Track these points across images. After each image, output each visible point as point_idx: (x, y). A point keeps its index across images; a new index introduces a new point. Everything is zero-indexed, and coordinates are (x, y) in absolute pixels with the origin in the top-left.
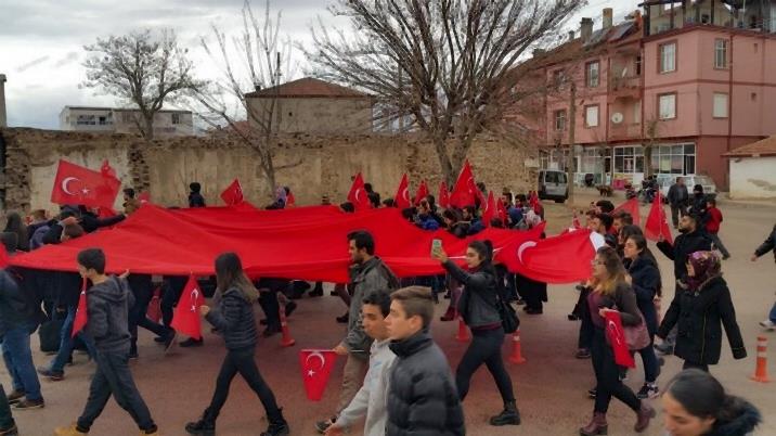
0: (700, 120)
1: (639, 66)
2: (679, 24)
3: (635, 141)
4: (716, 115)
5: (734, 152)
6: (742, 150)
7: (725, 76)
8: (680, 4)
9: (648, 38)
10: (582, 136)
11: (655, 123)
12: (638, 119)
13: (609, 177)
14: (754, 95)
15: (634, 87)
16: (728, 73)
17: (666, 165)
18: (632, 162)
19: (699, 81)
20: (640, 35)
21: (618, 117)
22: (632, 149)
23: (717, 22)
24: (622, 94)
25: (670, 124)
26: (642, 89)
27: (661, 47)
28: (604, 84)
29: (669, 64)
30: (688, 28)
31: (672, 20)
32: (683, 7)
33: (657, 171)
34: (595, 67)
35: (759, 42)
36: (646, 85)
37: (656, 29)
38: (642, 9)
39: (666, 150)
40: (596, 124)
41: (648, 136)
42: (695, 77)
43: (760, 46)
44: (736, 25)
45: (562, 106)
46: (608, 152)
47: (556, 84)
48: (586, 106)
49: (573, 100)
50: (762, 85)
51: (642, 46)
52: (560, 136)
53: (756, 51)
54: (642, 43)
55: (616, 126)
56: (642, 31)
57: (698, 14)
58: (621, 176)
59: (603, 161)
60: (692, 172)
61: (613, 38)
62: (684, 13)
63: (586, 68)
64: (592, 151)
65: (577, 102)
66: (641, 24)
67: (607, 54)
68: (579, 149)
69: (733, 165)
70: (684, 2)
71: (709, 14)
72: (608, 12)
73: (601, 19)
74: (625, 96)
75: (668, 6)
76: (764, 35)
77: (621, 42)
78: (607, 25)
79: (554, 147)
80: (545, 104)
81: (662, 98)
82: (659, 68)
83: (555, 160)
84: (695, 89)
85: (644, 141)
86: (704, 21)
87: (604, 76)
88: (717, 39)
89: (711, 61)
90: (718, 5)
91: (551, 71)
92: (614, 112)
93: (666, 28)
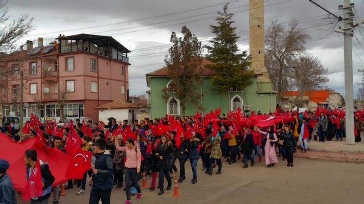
0: (85, 93)
1: (56, 66)
2: (75, 50)
3: (56, 101)
4: (92, 91)
5: (100, 107)
6: (104, 106)
7: (96, 75)
8: (75, 41)
9: (60, 54)
10: (27, 98)
11: (64, 94)
12: (56, 91)
13: (43, 119)
14: (107, 83)
15: (54, 76)
16: (96, 73)
17: (70, 113)
18: (54, 112)
19: (84, 76)
20: (57, 52)
21: (47, 90)
22: (54, 105)
23: (91, 51)
24: (48, 79)
25: (72, 94)
26: (58, 77)
27: (66, 59)
28: (39, 74)
29: (71, 67)
30: (78, 52)
31: (71, 48)
32: (77, 43)
33: (66, 116)
34: (34, 65)
35: (109, 62)
36: (60, 76)
37: (64, 51)
38: (57, 40)
39: (70, 106)
40: (35, 92)
41: (62, 100)
42: (83, 74)
43: (109, 64)
44: (99, 53)
45: (15, 83)
46: (42, 107)
47: (13, 71)
48: (30, 84)
49: (22, 80)
50: (110, 79)
51: (58, 58)
52: (16, 98)
53: (108, 65)
54: (58, 56)
55: (46, 94)
56: (57, 50)
57: (83, 47)
58: (49, 118)
59: (40, 111)
60: (83, 116)
61: (43, 52)
62: (77, 45)
63: (30, 65)
64: (34, 106)
65: (24, 81)
66: (57, 48)
67: (41, 59)
68: (27, 105)
69: (100, 113)
70: (76, 41)
71: (88, 47)
72: (41, 40)
73: (37, 42)
74: (50, 80)
75: (69, 41)
76: (110, 59)
77: (47, 55)
78: (40, 45)
79: (12, 104)
80: (7, 81)
81: (68, 82)
82: (66, 69)
83: (13, 110)
84: (83, 79)
85: (60, 101)
86: (86, 50)
87: (39, 69)
88: (91, 58)
89: (89, 68)
90: (91, 44)
91: (10, 65)
92: (45, 87)
93: (69, 51)
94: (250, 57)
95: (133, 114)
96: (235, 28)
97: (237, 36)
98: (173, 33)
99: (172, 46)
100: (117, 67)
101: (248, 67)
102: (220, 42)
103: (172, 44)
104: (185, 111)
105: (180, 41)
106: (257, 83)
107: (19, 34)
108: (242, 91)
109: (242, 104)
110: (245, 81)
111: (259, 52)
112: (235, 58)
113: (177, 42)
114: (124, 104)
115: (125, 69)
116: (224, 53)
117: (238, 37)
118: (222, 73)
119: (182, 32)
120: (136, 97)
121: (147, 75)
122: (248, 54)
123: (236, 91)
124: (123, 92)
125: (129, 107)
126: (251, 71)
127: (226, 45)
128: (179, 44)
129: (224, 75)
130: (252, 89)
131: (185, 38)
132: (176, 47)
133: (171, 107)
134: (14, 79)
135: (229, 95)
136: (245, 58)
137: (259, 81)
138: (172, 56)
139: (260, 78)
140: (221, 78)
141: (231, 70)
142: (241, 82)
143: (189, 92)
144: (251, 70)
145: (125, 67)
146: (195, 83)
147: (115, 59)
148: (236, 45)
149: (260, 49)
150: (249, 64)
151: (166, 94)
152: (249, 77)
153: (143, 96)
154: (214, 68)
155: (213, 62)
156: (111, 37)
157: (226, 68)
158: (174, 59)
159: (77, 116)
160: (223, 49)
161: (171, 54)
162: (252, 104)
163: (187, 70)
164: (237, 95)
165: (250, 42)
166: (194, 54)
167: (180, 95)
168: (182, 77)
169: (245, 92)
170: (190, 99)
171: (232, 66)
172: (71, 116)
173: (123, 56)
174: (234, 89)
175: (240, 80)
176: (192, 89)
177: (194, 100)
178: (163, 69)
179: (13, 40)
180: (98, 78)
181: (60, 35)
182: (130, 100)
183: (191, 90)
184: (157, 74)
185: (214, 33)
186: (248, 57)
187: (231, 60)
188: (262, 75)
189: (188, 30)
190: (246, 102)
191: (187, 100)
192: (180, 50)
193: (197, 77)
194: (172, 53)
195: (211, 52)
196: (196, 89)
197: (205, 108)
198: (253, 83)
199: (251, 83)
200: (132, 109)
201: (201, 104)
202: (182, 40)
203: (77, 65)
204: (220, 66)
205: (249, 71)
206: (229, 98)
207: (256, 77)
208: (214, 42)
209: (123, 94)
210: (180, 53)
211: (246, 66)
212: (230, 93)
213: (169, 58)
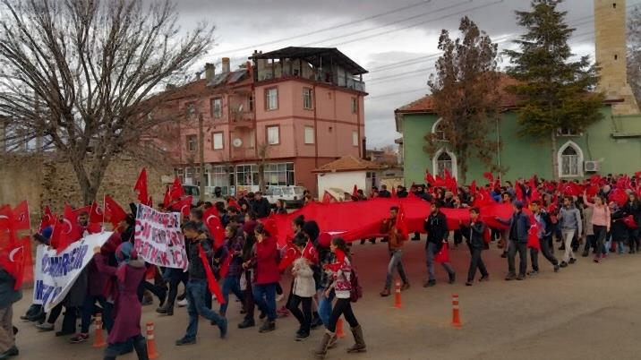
0: (296, 146)
1: (251, 104)
2: (278, 75)
3: (251, 161)
4: (307, 142)
5: (320, 169)
6: (325, 167)
7: (311, 115)
8: (278, 60)
9: (256, 83)
10: (210, 157)
11: (265, 148)
12: (253, 145)
13: (233, 189)
14: (330, 128)
15: (249, 120)
16: (313, 113)
17: (274, 179)
18: (250, 177)
19: (295, 117)
20: (251, 81)
21: (238, 142)
22: (249, 167)
23: (304, 76)
24: (241, 124)
25: (275, 148)
26: (255, 121)
27: (266, 91)
28: (226, 116)
29: (273, 103)
30: (284, 79)
31: (273, 72)
32: (281, 62)
33: (268, 184)
34: (218, 102)
35: (332, 92)
36: (258, 118)
37: (263, 77)
38: (251, 61)
39: (273, 168)
40: (221, 147)
41: (261, 158)
42: (291, 115)
43: (332, 95)
44: (316, 79)
45: (192, 132)
46: (231, 169)
47: (187, 114)
48: (213, 133)
49: (201, 127)
50: (335, 121)
51: (253, 89)
52: (193, 156)
53: (330, 98)
54: (253, 87)
55: (237, 149)
56: (252, 78)
57: (291, 69)
58: (242, 188)
59: (228, 176)
60: (293, 184)
61: (231, 81)
62: (282, 67)
63: (211, 104)
64: (219, 169)
65: (205, 130)
66: (251, 72)
67: (227, 93)
68: (209, 167)
69: (319, 177)
70: (281, 59)
71: (298, 69)
72: (226, 61)
73: (221, 66)
74: (243, 127)
75: (270, 61)
76: (335, 87)
77: (237, 85)
78: (226, 70)
79: (188, 165)
80: (178, 130)
81: (269, 129)
82: (266, 107)
83: (189, 176)
84: (292, 123)
85: (258, 161)
86: (296, 74)
87: (226, 109)
88: (304, 88)
89: (301, 103)
90: (304, 63)
91: (182, 103)
92: (235, 138)
93: (270, 77)
94: (597, 68)
95: (374, 180)
96: (564, 13)
97: (568, 28)
98: (444, 31)
99: (442, 55)
100: (345, 100)
101: (593, 87)
102: (535, 41)
103: (441, 53)
104: (467, 174)
105: (457, 45)
106: (612, 117)
107: (195, 54)
108: (581, 134)
109: (581, 159)
110: (586, 115)
111: (616, 57)
112: (565, 71)
113: (451, 48)
114: (359, 163)
115: (358, 102)
116: (543, 62)
117: (571, 30)
118: (540, 101)
119: (460, 29)
120: (378, 150)
121: (397, 111)
122: (592, 61)
123: (569, 135)
124: (356, 143)
125: (367, 169)
126: (601, 95)
127: (547, 46)
128: (455, 51)
129: (544, 104)
130: (602, 130)
131: (467, 40)
132: (448, 56)
133: (440, 167)
134: (190, 126)
135: (554, 143)
137: (615, 113)
138: (442, 73)
139: (618, 108)
140: (536, 110)
141: (558, 94)
142: (579, 116)
143: (474, 139)
144: (599, 91)
145: (358, 99)
146: (485, 122)
147: (342, 87)
148: (566, 46)
149: (617, 49)
150: (595, 80)
151: (431, 144)
152: (596, 107)
153: (390, 149)
154: (523, 91)
155: (520, 80)
156: (336, 49)
157: (549, 90)
158: (445, 80)
159: (284, 184)
160: (540, 54)
161: (439, 71)
162: (602, 160)
163: (470, 98)
164: (570, 142)
165: (597, 37)
166: (483, 67)
167: (457, 146)
168: (459, 113)
169: (587, 135)
170: (476, 151)
171: (559, 86)
172: (276, 184)
173: (354, 81)
174: (565, 131)
175: (577, 113)
176: (480, 133)
177: (484, 153)
178: (424, 99)
179: (187, 64)
180: (315, 119)
181: (256, 51)
182: (367, 156)
183: (477, 134)
184: (414, 109)
185: (523, 24)
186: (593, 68)
187: (557, 74)
188: (622, 100)
189: (473, 24)
190: (588, 155)
191: (470, 153)
192: (456, 62)
193: (490, 111)
194: (441, 68)
195: (516, 62)
196: (486, 132)
197: (505, 168)
198: (604, 118)
199: (598, 118)
200: (371, 172)
201: (497, 159)
202: (461, 43)
203: (283, 99)
204: (535, 88)
205: (595, 94)
206: (554, 148)
207: (610, 105)
208: (524, 43)
209: (356, 147)
210: (456, 68)
211: (589, 85)
212: (556, 137)
213: (436, 79)
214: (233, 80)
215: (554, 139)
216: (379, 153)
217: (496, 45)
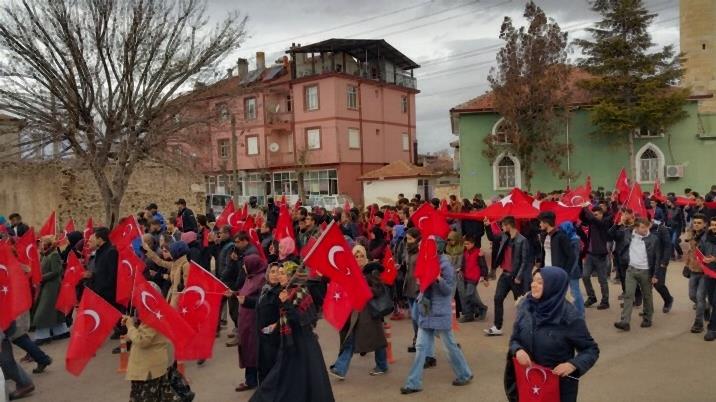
0: (339, 151)
1: (289, 103)
2: (319, 70)
3: (290, 167)
4: (351, 146)
5: (366, 176)
6: (371, 174)
7: (356, 115)
8: (319, 54)
9: (294, 81)
10: (245, 163)
11: (304, 153)
12: (291, 149)
14: (377, 131)
15: (286, 122)
16: (358, 113)
17: (315, 188)
18: (288, 186)
19: (337, 118)
20: (288, 77)
21: (274, 147)
22: (288, 174)
23: (347, 71)
24: (277, 126)
25: (316, 153)
26: (293, 124)
27: (305, 89)
28: (261, 118)
29: (313, 103)
30: (326, 75)
31: (313, 67)
32: (322, 56)
33: (309, 193)
34: (252, 102)
35: (379, 89)
36: (296, 120)
37: (301, 73)
38: (289, 56)
39: (314, 175)
40: (256, 152)
41: (300, 164)
42: (333, 115)
43: (380, 92)
44: (361, 74)
45: (224, 135)
46: (268, 177)
47: (218, 115)
48: (247, 137)
49: (234, 129)
50: (383, 123)
51: (291, 88)
52: (225, 163)
53: (377, 96)
54: (291, 86)
55: (273, 155)
56: (290, 74)
57: (333, 64)
59: (265, 185)
60: (336, 193)
61: (265, 79)
62: (323, 62)
63: (245, 103)
64: (254, 176)
65: (238, 133)
66: (289, 68)
67: (262, 91)
68: (243, 174)
69: (366, 186)
70: (322, 53)
71: (341, 64)
72: (261, 56)
73: (255, 60)
74: (279, 129)
75: (309, 55)
76: (382, 84)
77: (273, 82)
78: (260, 66)
79: (219, 172)
80: (209, 133)
81: (309, 131)
82: (306, 107)
83: (221, 185)
84: (334, 125)
85: (297, 167)
86: (338, 70)
87: (261, 110)
88: (348, 85)
89: (345, 102)
90: (347, 57)
91: (213, 104)
92: (271, 142)
93: (309, 74)
94: (681, 59)
95: (426, 187)
97: (648, 14)
98: (506, 19)
99: (504, 46)
100: (394, 98)
101: (676, 81)
102: (611, 29)
103: (503, 43)
104: (531, 181)
105: (521, 34)
106: (699, 115)
107: (226, 48)
108: (663, 135)
109: (662, 163)
110: (669, 113)
111: (704, 46)
112: (644, 64)
113: (515, 37)
114: (409, 169)
115: (409, 101)
116: (619, 54)
117: (652, 16)
118: (616, 97)
119: (525, 15)
120: (431, 154)
121: (452, 111)
122: (677, 51)
123: (648, 136)
124: (406, 146)
125: (419, 175)
126: (686, 91)
127: (624, 34)
128: (519, 41)
129: (622, 101)
130: (686, 130)
131: (532, 28)
132: (512, 46)
133: (502, 174)
134: (222, 129)
136: (669, 61)
137: (702, 112)
138: (504, 67)
139: (706, 105)
140: (611, 108)
141: (637, 89)
142: (660, 115)
143: (540, 141)
144: (684, 86)
145: (408, 97)
146: (553, 122)
147: (391, 83)
148: (646, 35)
149: (706, 38)
150: (679, 74)
151: (491, 147)
152: (680, 104)
153: (445, 153)
154: (597, 87)
155: (594, 74)
156: (383, 40)
157: (626, 85)
158: (508, 73)
159: (326, 193)
160: (617, 43)
161: (501, 64)
162: (686, 164)
163: (536, 94)
164: (649, 144)
165: (681, 24)
166: (551, 59)
167: (522, 150)
168: (524, 111)
169: (669, 136)
170: (542, 155)
171: (638, 80)
172: (317, 193)
173: (405, 77)
174: (644, 132)
175: (659, 111)
176: (547, 134)
177: (551, 157)
178: (484, 96)
179: (217, 60)
180: (361, 120)
181: (294, 44)
182: (419, 162)
183: (544, 136)
184: (472, 107)
185: (597, 10)
186: (677, 60)
187: (635, 67)
188: (710, 96)
189: (539, 10)
190: (671, 160)
191: (536, 158)
192: (520, 53)
193: (558, 109)
194: (503, 61)
195: (589, 53)
196: (555, 134)
197: (576, 173)
198: (689, 116)
199: (682, 116)
200: (424, 179)
201: (568, 163)
202: (526, 32)
203: (323, 98)
204: (610, 82)
205: (680, 89)
206: (632, 151)
207: (696, 102)
208: (597, 31)
209: (406, 151)
210: (521, 61)
211: (673, 79)
212: (634, 139)
213: (497, 74)
214: (269, 77)
215: (631, 141)
216: (432, 158)
217: (566, 34)
